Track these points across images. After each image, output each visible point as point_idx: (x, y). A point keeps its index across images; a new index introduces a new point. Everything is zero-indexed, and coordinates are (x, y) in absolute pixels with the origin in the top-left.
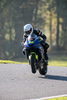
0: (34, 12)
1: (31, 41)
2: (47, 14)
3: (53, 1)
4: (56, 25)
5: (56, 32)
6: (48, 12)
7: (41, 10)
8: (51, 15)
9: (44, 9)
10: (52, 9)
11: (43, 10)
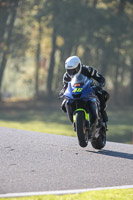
0: (8, 22)
1: (78, 87)
2: (33, 27)
3: (47, 2)
4: (50, 50)
5: (48, 64)
6: (36, 24)
7: (22, 18)
8: (41, 30)
9: (29, 16)
10: (43, 18)
11: (26, 19)
